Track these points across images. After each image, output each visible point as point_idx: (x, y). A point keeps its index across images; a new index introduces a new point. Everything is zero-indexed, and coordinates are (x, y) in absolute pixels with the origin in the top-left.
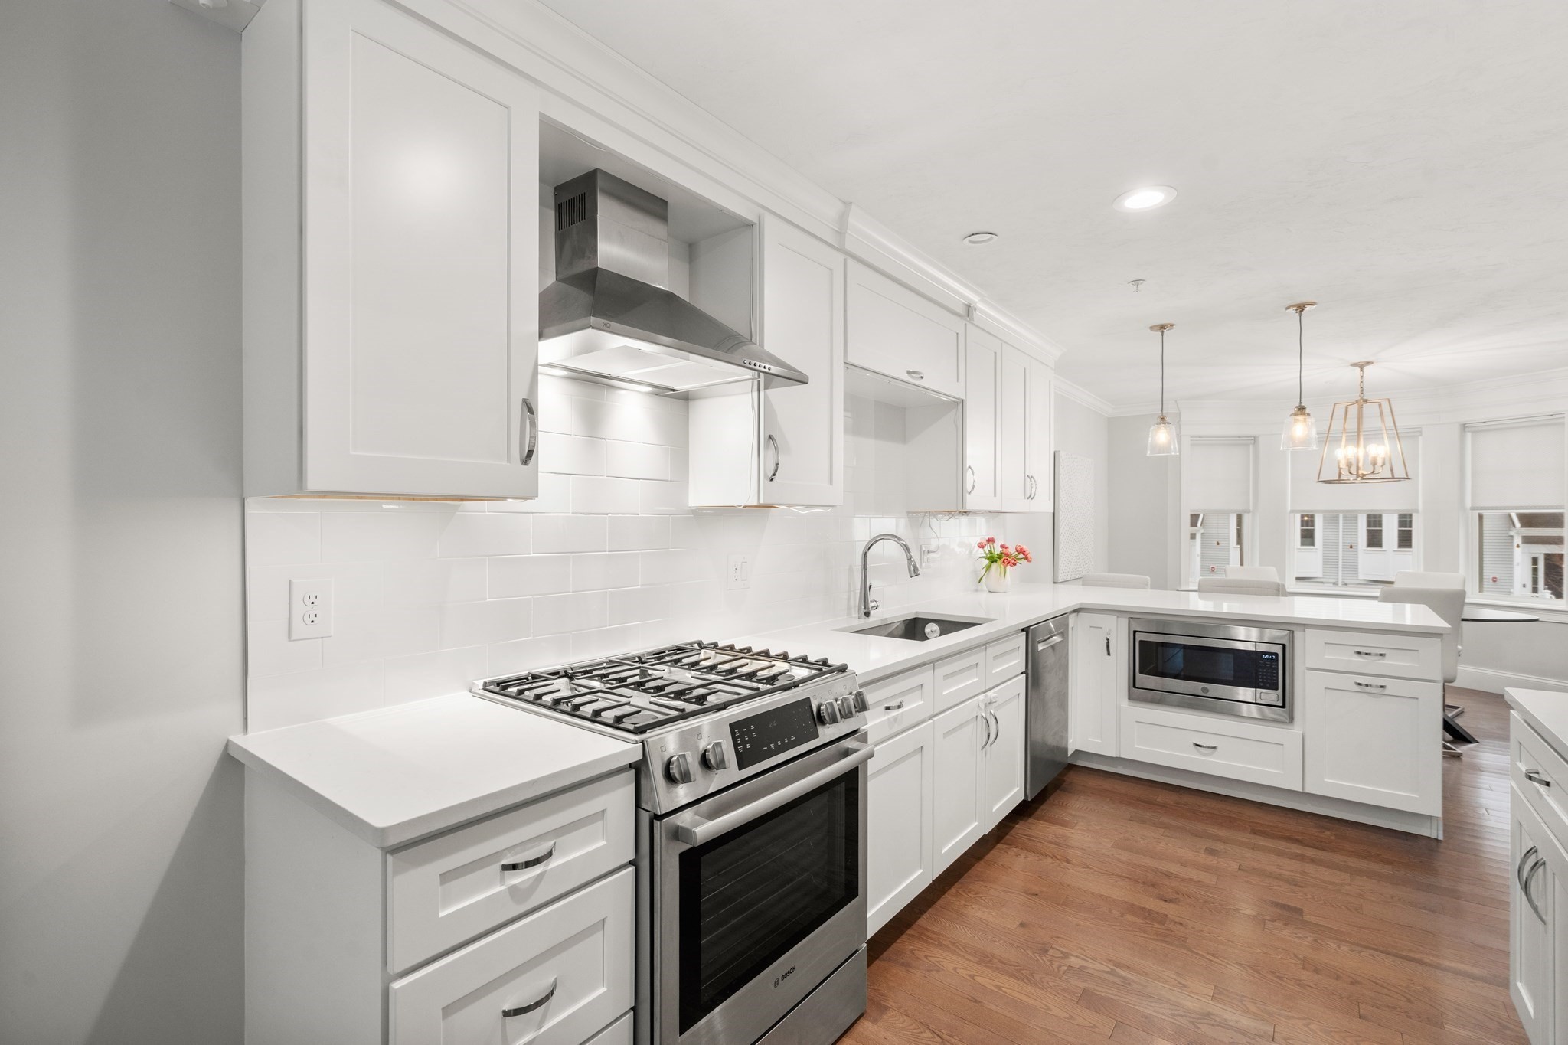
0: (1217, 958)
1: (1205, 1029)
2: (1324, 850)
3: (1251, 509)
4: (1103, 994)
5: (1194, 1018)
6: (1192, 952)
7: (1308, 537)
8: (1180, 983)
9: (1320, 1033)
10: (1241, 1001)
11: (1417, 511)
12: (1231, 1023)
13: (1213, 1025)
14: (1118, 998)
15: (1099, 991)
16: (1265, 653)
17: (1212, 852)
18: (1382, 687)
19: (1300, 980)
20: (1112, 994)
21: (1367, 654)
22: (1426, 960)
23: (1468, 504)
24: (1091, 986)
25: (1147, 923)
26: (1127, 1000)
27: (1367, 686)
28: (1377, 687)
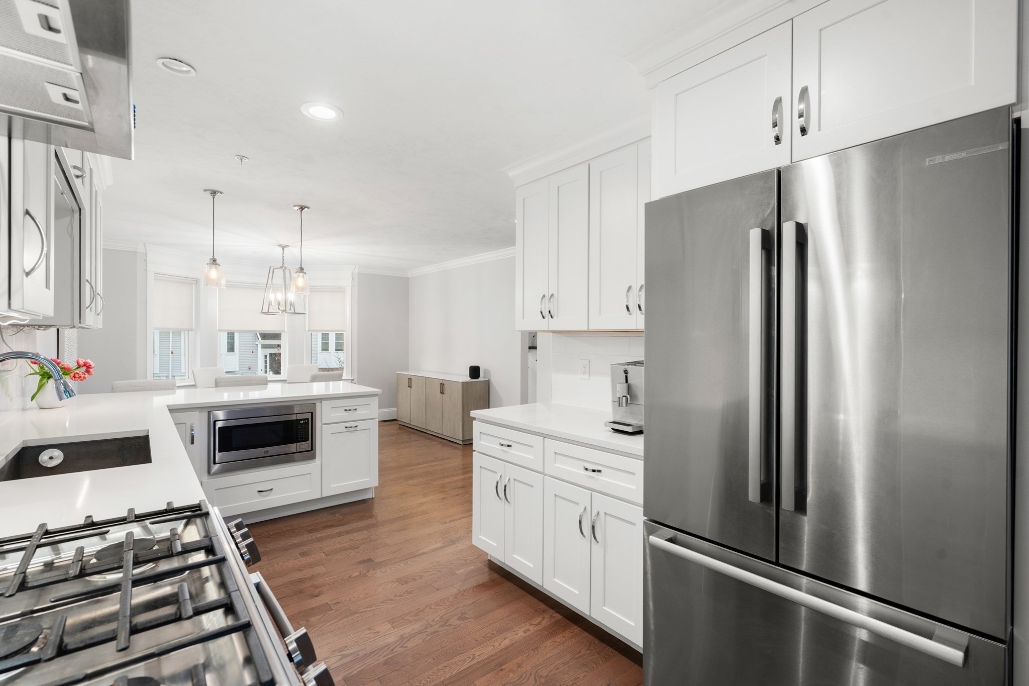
0: (371, 607)
1: (409, 645)
2: (345, 525)
3: (194, 328)
4: (355, 672)
5: (400, 644)
6: (360, 613)
7: (231, 348)
8: (374, 633)
9: (438, 608)
10: (403, 619)
11: (284, 332)
12: (413, 633)
13: (409, 640)
14: (363, 667)
15: (351, 673)
16: (301, 420)
17: (304, 554)
18: (356, 426)
19: (407, 591)
20: (359, 668)
21: (349, 410)
22: (425, 551)
23: (307, 329)
24: (344, 674)
25: (324, 615)
26: (368, 664)
27: (350, 427)
28: (354, 427)
